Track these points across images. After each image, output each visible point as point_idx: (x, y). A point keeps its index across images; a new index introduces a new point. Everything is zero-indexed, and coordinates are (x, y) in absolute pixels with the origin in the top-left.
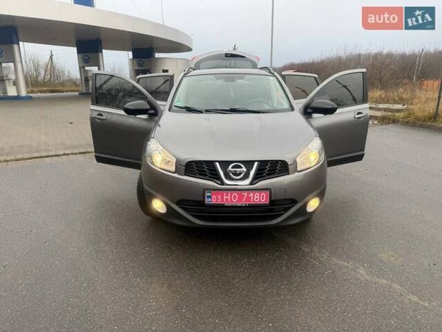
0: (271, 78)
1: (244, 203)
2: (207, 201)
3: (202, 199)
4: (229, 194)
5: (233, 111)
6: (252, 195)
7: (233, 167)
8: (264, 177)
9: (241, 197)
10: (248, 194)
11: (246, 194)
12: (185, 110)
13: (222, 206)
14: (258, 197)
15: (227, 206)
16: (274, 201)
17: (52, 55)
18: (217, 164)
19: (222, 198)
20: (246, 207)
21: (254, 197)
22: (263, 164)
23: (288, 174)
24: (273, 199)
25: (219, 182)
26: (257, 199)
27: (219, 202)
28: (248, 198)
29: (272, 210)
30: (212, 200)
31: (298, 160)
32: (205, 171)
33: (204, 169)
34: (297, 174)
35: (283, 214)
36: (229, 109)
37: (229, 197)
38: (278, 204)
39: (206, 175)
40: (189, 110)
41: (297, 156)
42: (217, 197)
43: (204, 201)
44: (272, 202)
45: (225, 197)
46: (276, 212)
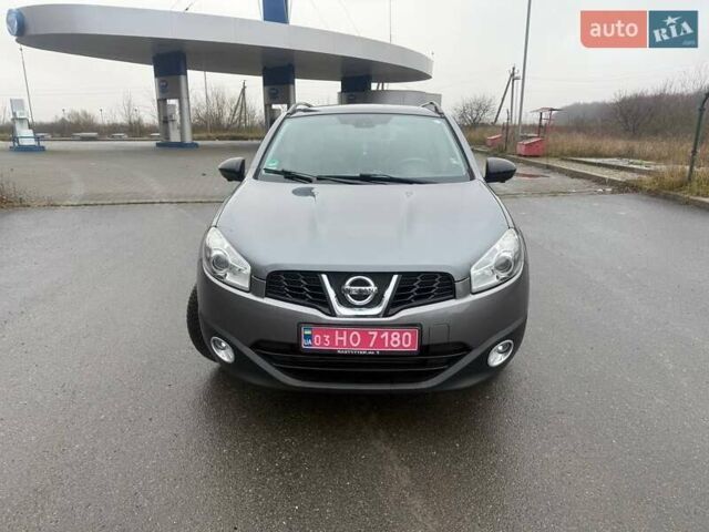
0: (438, 121)
1: (372, 348)
2: (305, 344)
3: (295, 341)
4: (345, 333)
5: (366, 179)
6: (386, 334)
7: (352, 284)
8: (410, 302)
9: (366, 339)
10: (380, 334)
11: (375, 334)
12: (282, 177)
13: (333, 354)
14: (397, 339)
15: (340, 355)
16: (428, 347)
17: (244, 87)
18: (324, 277)
19: (332, 340)
20: (375, 356)
21: (390, 339)
22: (407, 278)
23: (455, 297)
24: (425, 342)
25: (327, 310)
26: (395, 342)
27: (327, 346)
28: (380, 341)
29: (424, 363)
30: (315, 342)
31: (474, 272)
32: (302, 290)
33: (301, 285)
34: (471, 298)
35: (444, 370)
36: (358, 175)
37: (344, 338)
38: (435, 352)
39: (304, 297)
40: (289, 176)
41: (471, 266)
42: (323, 339)
43: (299, 344)
44: (424, 349)
45: (337, 338)
46: (431, 365)
